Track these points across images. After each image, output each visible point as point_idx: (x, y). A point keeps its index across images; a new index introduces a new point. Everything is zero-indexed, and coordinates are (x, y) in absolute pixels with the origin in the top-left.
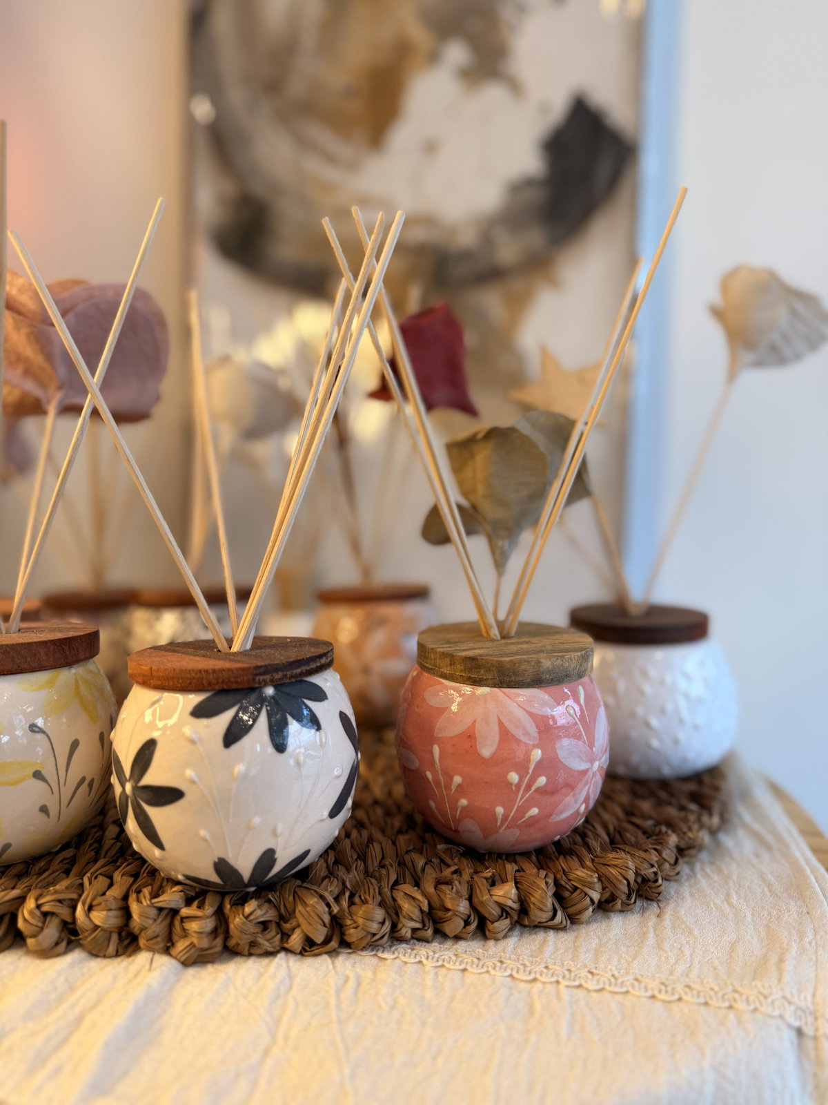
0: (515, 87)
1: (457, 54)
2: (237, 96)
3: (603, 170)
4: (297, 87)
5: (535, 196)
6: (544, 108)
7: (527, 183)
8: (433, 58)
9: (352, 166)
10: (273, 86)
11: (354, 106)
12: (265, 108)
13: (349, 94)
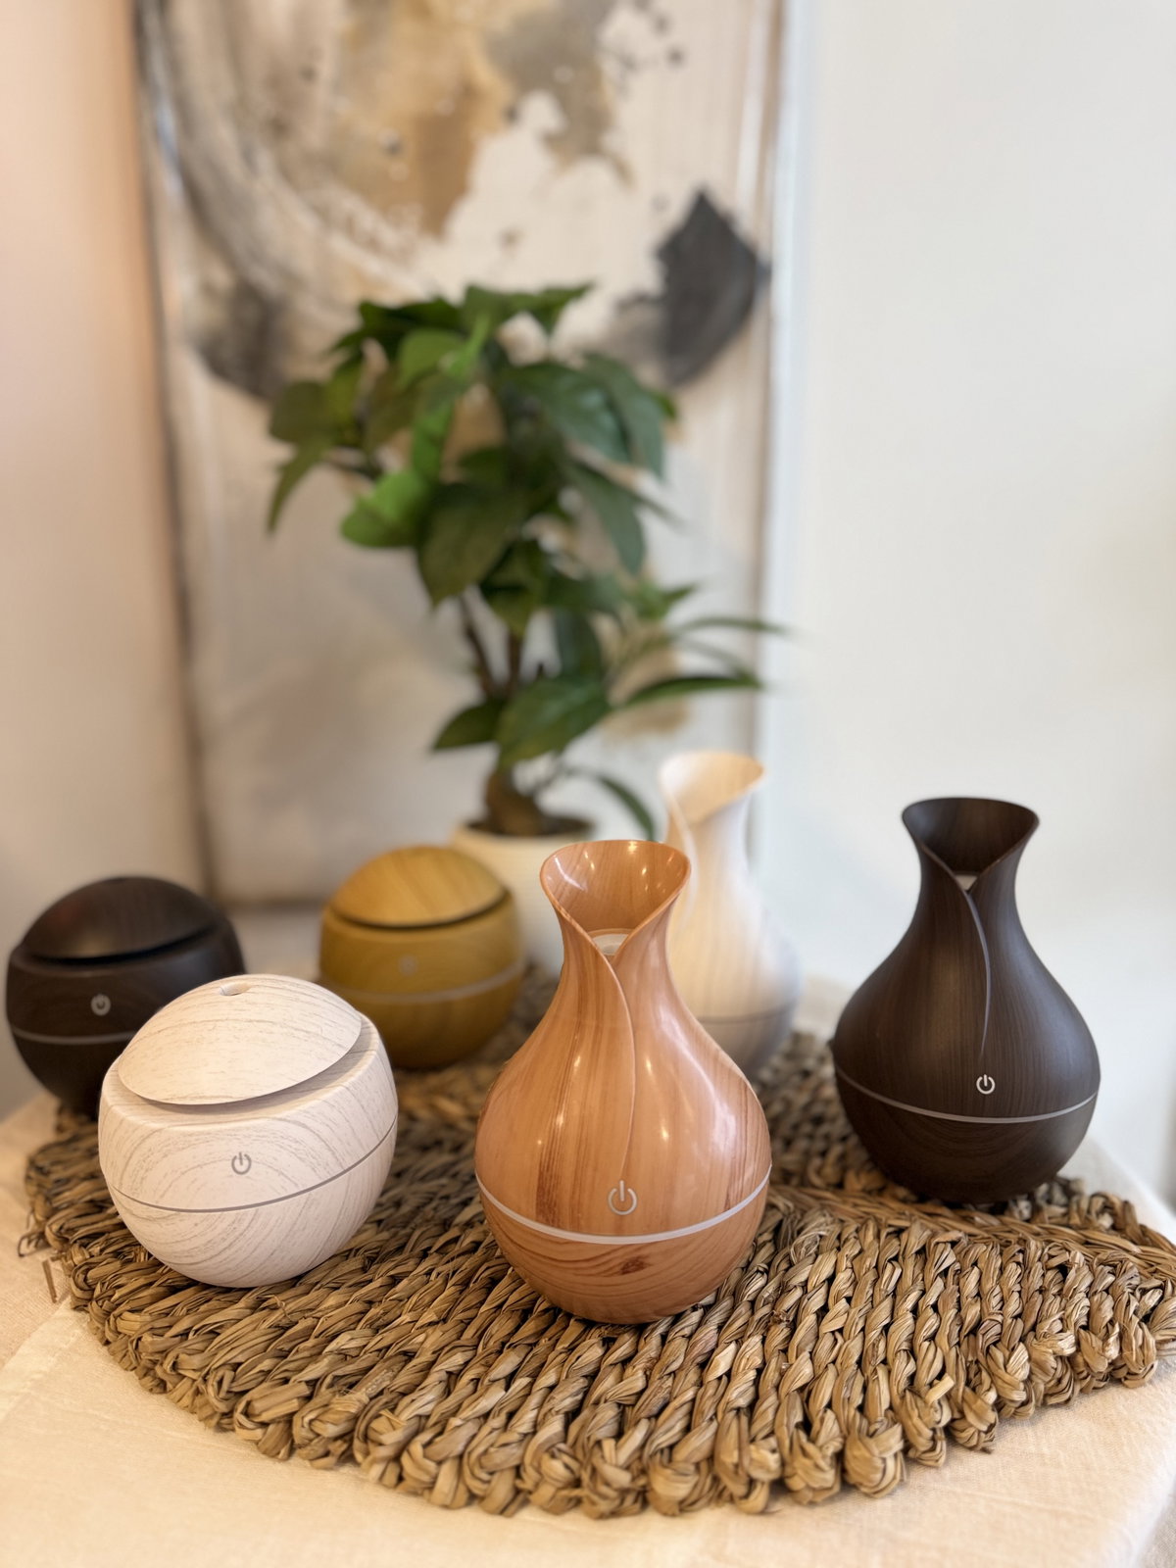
0: (623, 172)
1: (541, 112)
2: (222, 136)
3: (732, 296)
4: (313, 134)
5: (649, 317)
6: (659, 204)
7: (640, 299)
8: (512, 115)
9: (403, 257)
10: (279, 128)
11: (399, 169)
12: (265, 159)
13: (394, 150)
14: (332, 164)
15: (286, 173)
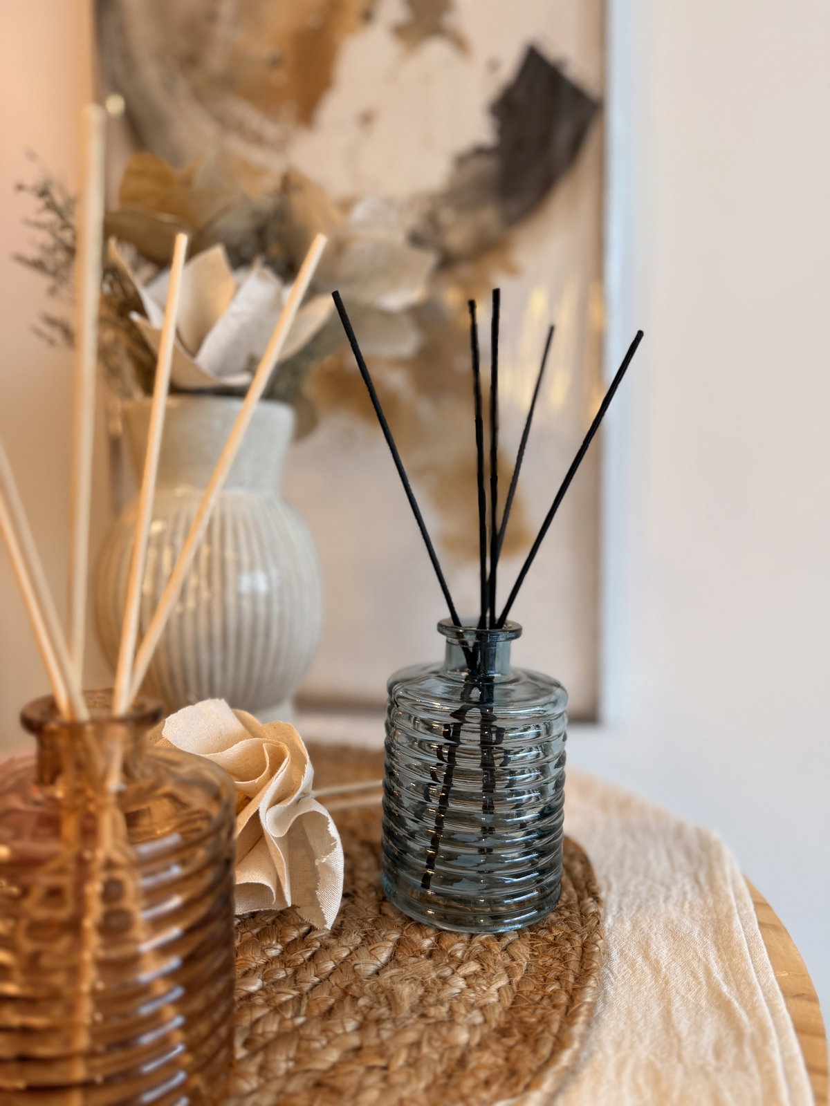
0: (460, 43)
1: (391, 9)
2: (151, 74)
3: (563, 134)
4: (216, 61)
5: (488, 166)
6: (493, 66)
7: (479, 151)
8: (367, 16)
9: (281, 146)
10: (190, 61)
11: (280, 77)
12: (182, 87)
13: (275, 63)
14: (229, 83)
15: (198, 95)
